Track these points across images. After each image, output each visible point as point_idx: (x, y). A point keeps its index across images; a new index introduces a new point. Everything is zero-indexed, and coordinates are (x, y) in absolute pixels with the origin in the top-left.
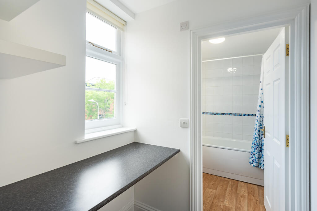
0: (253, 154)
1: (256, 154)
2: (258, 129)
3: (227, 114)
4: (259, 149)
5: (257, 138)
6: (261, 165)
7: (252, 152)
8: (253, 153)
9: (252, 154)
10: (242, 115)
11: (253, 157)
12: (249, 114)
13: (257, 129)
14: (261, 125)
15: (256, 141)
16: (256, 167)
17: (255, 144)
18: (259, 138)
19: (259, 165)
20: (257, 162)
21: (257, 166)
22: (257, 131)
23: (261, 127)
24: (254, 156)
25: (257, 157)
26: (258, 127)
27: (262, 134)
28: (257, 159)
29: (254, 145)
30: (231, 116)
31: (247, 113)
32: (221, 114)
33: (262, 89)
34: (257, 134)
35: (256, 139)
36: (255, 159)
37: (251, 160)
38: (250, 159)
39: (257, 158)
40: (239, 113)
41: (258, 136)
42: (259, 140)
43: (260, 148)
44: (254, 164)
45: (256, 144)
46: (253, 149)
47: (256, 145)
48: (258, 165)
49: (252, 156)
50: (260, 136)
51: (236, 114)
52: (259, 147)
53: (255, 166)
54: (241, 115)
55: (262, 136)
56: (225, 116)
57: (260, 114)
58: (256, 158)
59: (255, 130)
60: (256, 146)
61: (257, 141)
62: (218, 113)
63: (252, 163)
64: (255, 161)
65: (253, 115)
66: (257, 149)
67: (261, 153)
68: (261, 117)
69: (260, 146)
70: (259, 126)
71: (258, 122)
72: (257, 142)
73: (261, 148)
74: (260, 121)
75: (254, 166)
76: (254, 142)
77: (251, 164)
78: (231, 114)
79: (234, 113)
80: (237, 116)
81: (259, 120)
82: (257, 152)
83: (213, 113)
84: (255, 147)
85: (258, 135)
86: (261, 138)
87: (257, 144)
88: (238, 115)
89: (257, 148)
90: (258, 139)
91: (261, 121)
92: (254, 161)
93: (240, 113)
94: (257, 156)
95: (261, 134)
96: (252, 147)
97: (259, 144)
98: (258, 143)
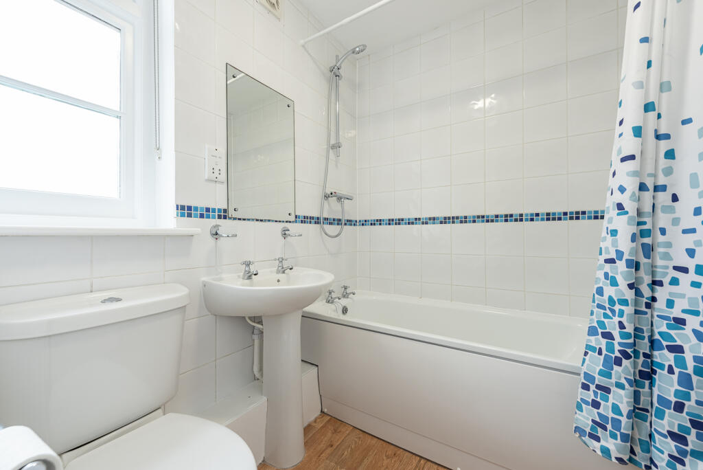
0: (598, 387)
1: (613, 389)
2: (626, 257)
3: (464, 220)
4: (635, 365)
5: (624, 302)
6: (648, 451)
7: (592, 379)
8: (599, 380)
9: (593, 387)
10: (520, 218)
11: (596, 405)
12: (551, 211)
13: (620, 254)
14: (644, 234)
15: (616, 319)
16: (620, 460)
17: (607, 335)
18: (636, 303)
19: (637, 449)
20: (625, 438)
21: (626, 458)
22: (621, 265)
23: (647, 240)
24: (607, 400)
25: (625, 408)
26: (625, 244)
27: (654, 283)
28: (624, 420)
29: (604, 341)
30: (480, 226)
31: (543, 210)
32: (445, 220)
33: (645, 40)
34: (623, 283)
35: (617, 307)
36: (611, 415)
37: (586, 418)
38: (579, 408)
39: (625, 412)
40: (509, 213)
41: (630, 295)
42: (636, 312)
43: (642, 359)
44: (603, 443)
45: (616, 333)
46: (595, 365)
47: (618, 339)
48: (632, 451)
49: (590, 396)
50: (638, 293)
51: (497, 216)
52: (636, 353)
53: (614, 454)
54: (516, 220)
55: (653, 290)
56: (458, 226)
57: (635, 174)
58: (616, 409)
59: (610, 261)
60: (617, 347)
61: (624, 320)
62: (434, 219)
63: (598, 439)
64: (609, 427)
65: (565, 214)
66: (625, 362)
67: (651, 385)
68: (642, 187)
69: (644, 346)
70: (634, 238)
71: (625, 218)
72: (622, 326)
73: (645, 355)
74: (639, 213)
75: (606, 452)
76: (602, 324)
77: (587, 439)
78: (478, 217)
79: (491, 212)
80: (500, 226)
81: (635, 205)
82: (623, 381)
83: (420, 219)
84: (610, 348)
85: (631, 286)
86: (648, 306)
87: (625, 336)
88: (506, 221)
89: (627, 356)
90: (628, 310)
91: (647, 208)
92: (605, 428)
93: (516, 211)
94: (625, 400)
95: (647, 279)
96: (588, 347)
97: (636, 336)
98: (629, 329)
